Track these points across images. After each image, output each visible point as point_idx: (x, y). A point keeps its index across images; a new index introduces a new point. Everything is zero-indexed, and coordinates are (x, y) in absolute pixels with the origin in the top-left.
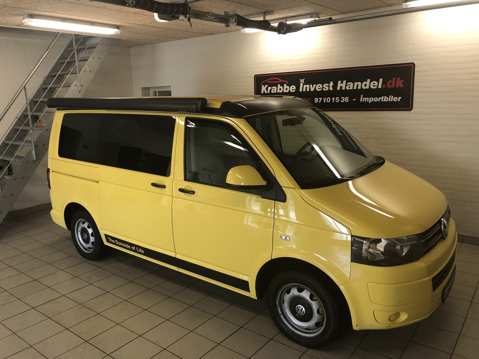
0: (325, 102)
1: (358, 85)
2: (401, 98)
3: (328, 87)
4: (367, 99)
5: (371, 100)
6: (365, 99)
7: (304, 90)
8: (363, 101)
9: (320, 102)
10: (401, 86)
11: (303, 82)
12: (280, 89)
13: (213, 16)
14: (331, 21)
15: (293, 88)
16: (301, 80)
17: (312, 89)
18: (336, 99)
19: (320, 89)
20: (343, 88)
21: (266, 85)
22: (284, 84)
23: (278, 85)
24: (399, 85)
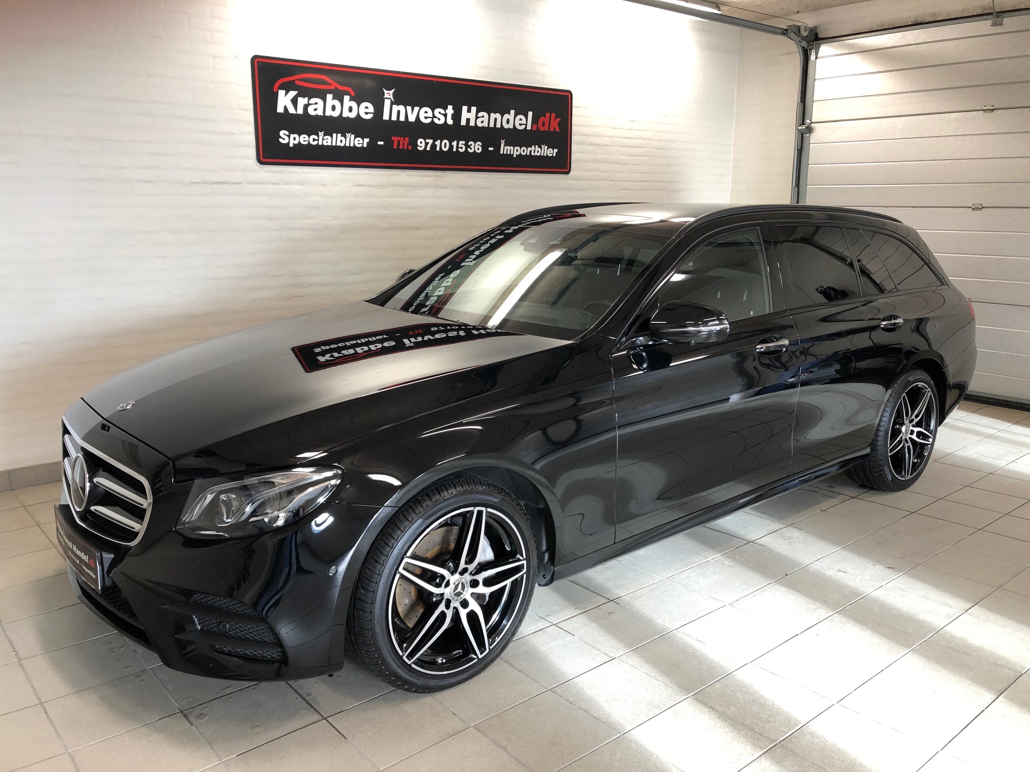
0: (438, 149)
1: (496, 119)
3: (443, 116)
4: (511, 150)
5: (517, 150)
6: (507, 149)
7: (394, 118)
8: (505, 153)
9: (428, 148)
10: (558, 130)
11: (391, 97)
12: (334, 108)
15: (367, 108)
16: (386, 92)
17: (412, 118)
18: (460, 146)
19: (428, 119)
20: (472, 124)
21: (291, 92)
22: (345, 96)
23: (328, 95)
24: (554, 129)
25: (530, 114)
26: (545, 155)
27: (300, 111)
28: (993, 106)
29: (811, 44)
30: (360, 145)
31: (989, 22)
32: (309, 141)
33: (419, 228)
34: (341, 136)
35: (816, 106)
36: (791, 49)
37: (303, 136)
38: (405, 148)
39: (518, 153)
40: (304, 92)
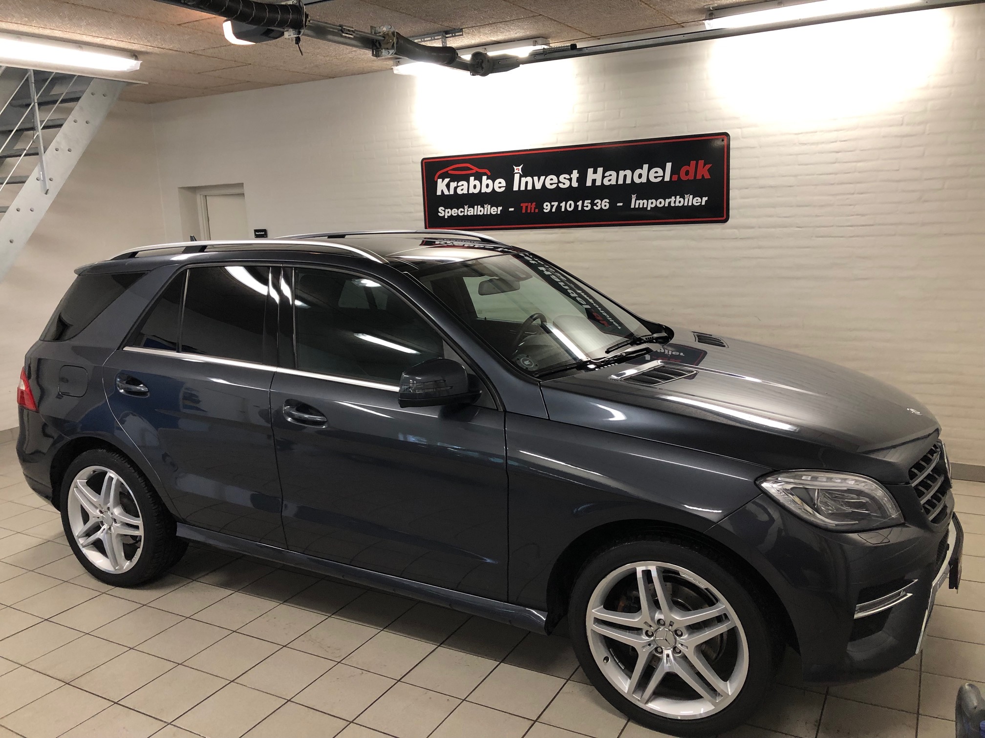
0: (563, 210)
1: (625, 176)
2: (707, 198)
3: (568, 180)
4: (644, 203)
5: (652, 203)
6: (639, 203)
7: (523, 188)
8: (637, 206)
9: (554, 210)
10: (707, 176)
11: (520, 172)
12: (475, 187)
13: (351, 35)
14: (575, 52)
15: (500, 183)
16: (515, 168)
17: (538, 186)
18: (585, 205)
19: (554, 185)
20: (598, 183)
21: (446, 179)
22: (483, 177)
23: (471, 178)
24: (703, 175)
25: (669, 166)
26: (690, 204)
27: (452, 192)
30: (495, 213)
32: (458, 213)
34: (481, 207)
37: (454, 210)
38: (533, 211)
39: (653, 206)
40: (453, 178)
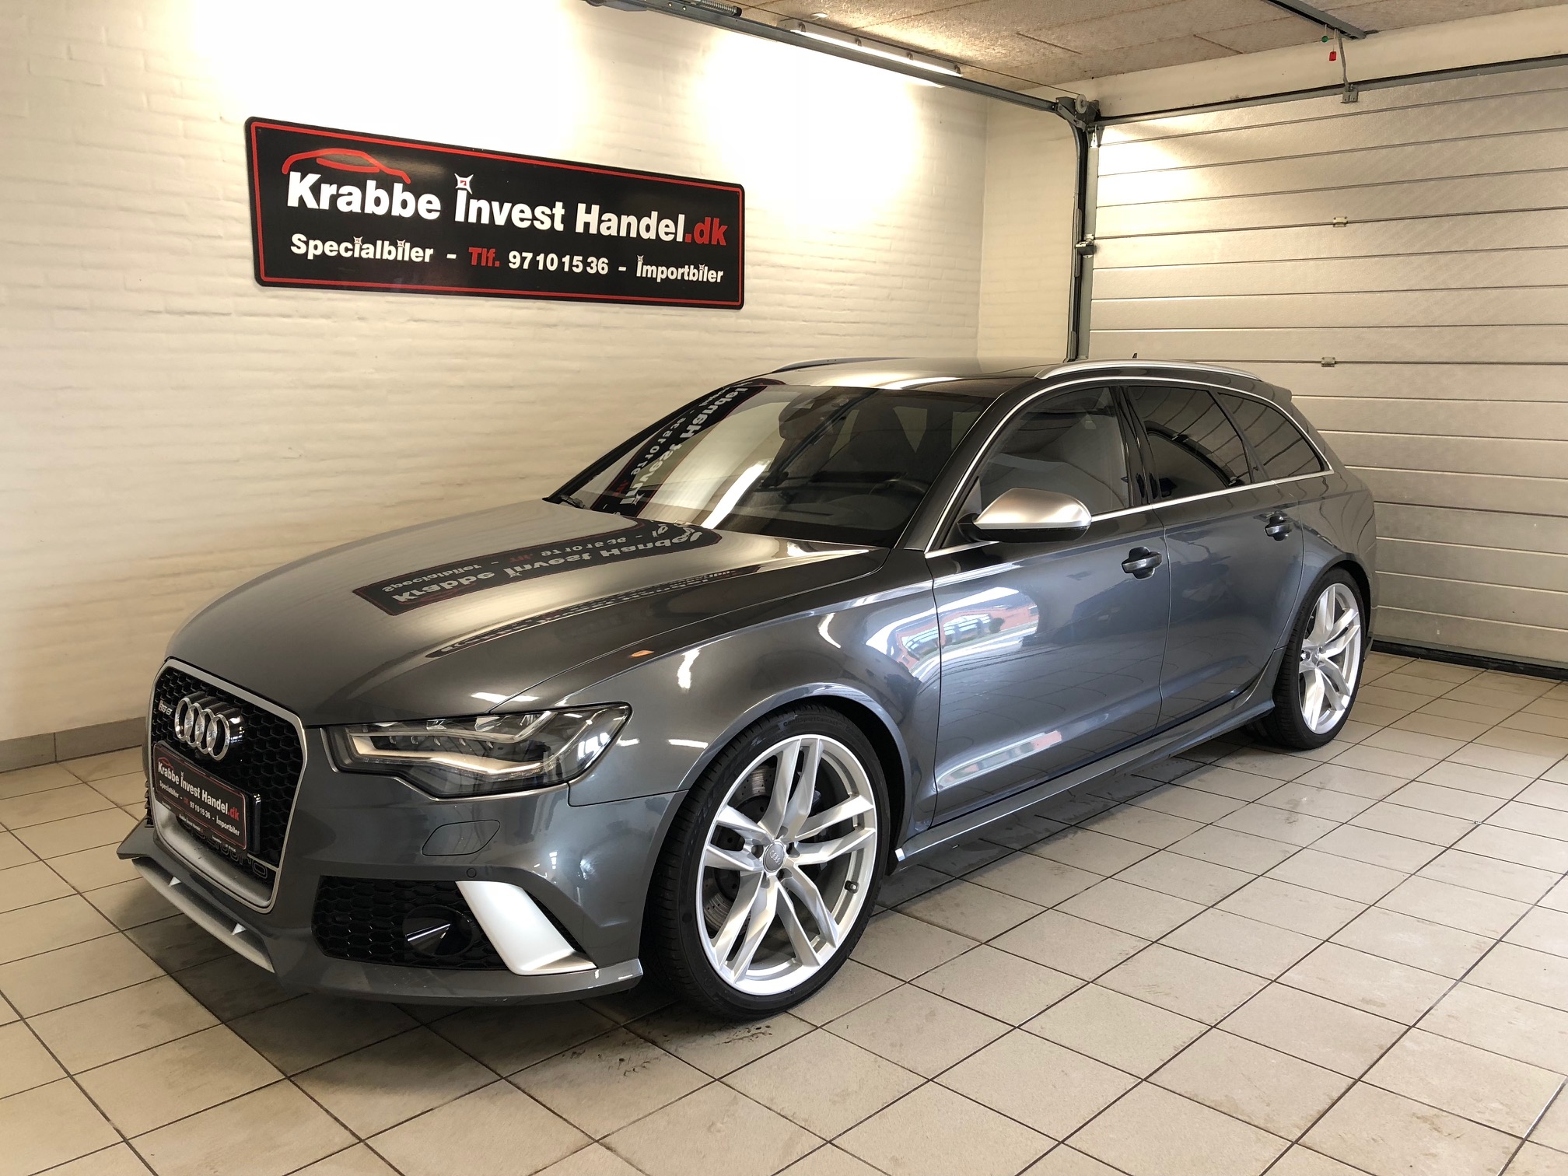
0: (541, 267)
1: (629, 225)
3: (548, 218)
4: (652, 271)
5: (662, 272)
6: (647, 270)
7: (472, 219)
8: (644, 275)
9: (526, 266)
10: (723, 243)
11: (468, 187)
12: (378, 202)
15: (430, 202)
16: (459, 179)
17: (500, 220)
18: (575, 263)
19: (525, 221)
21: (311, 175)
22: (396, 184)
23: (368, 181)
24: (718, 242)
25: (681, 218)
26: (705, 280)
27: (325, 205)
28: (1346, 218)
29: (1090, 125)
30: (420, 259)
31: (1340, 97)
32: (338, 251)
33: (511, 387)
34: (390, 245)
35: (1101, 215)
36: (1061, 133)
37: (329, 243)
38: (490, 264)
39: (664, 277)
40: (331, 176)
